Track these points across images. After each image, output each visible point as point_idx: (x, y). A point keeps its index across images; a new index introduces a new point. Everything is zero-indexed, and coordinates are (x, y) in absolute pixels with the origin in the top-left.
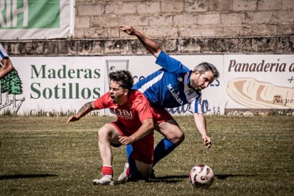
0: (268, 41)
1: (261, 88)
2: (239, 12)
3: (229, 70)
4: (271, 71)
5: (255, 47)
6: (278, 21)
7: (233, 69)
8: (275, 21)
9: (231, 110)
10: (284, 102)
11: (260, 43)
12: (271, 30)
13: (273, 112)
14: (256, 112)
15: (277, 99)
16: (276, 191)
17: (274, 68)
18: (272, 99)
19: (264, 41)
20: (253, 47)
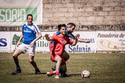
0: (112, 26)
1: (109, 43)
2: (102, 16)
3: (98, 37)
4: (113, 37)
5: (107, 28)
6: (116, 19)
7: (99, 36)
8: (114, 19)
9: (98, 51)
10: (118, 48)
11: (109, 27)
12: (113, 23)
13: (114, 52)
14: (108, 52)
15: (115, 47)
16: (115, 80)
17: (114, 36)
18: (113, 47)
19: (111, 26)
20: (107, 29)
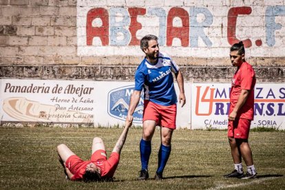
0: (36, 69)
1: (30, 106)
2: (14, 46)
3: (5, 91)
4: (38, 92)
5: (26, 73)
6: (44, 54)
7: (8, 90)
8: (42, 54)
9: (6, 122)
10: (47, 116)
11: (30, 71)
12: (39, 61)
13: (39, 125)
14: (26, 124)
15: (42, 114)
16: (40, 186)
17: (41, 90)
18: (38, 114)
19: (33, 69)
20: (25, 74)
